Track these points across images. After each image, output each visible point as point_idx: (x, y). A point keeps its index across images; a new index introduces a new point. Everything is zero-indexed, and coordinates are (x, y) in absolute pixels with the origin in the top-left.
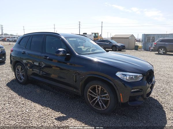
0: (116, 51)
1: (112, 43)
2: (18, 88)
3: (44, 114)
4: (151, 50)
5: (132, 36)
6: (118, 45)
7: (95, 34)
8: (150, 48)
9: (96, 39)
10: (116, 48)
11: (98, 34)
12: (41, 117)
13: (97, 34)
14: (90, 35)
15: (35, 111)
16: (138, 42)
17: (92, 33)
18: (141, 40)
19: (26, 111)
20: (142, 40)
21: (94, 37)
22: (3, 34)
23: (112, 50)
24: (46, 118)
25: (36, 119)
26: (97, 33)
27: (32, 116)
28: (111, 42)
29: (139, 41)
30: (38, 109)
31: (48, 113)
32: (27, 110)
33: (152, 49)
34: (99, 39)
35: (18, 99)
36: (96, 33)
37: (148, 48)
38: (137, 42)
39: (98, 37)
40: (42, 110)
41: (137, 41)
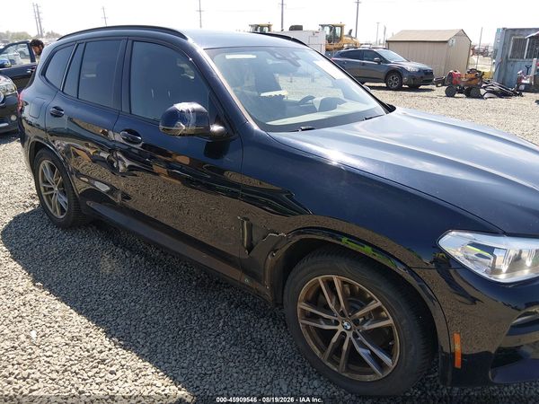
0: (399, 89)
1: (387, 62)
2: (32, 237)
3: (86, 354)
4: (522, 87)
5: (462, 34)
6: (409, 69)
7: (332, 28)
8: (521, 78)
9: (336, 45)
10: (401, 78)
11: (342, 27)
12: (74, 368)
13: (338, 30)
14: (314, 33)
15: (59, 339)
16: (481, 57)
17: (323, 26)
18: (491, 50)
19: (28, 337)
20: (496, 51)
21: (329, 40)
22: (44, 35)
23: (384, 85)
24: (90, 374)
25: (54, 375)
26: (339, 24)
27: (43, 362)
28: (383, 60)
29: (484, 53)
30: (73, 329)
31: (101, 352)
32: (33, 334)
33: (527, 82)
34: (345, 46)
35: (19, 280)
36: (335, 26)
37: (514, 80)
38: (474, 58)
39: (340, 39)
40: (87, 335)
41: (477, 53)
